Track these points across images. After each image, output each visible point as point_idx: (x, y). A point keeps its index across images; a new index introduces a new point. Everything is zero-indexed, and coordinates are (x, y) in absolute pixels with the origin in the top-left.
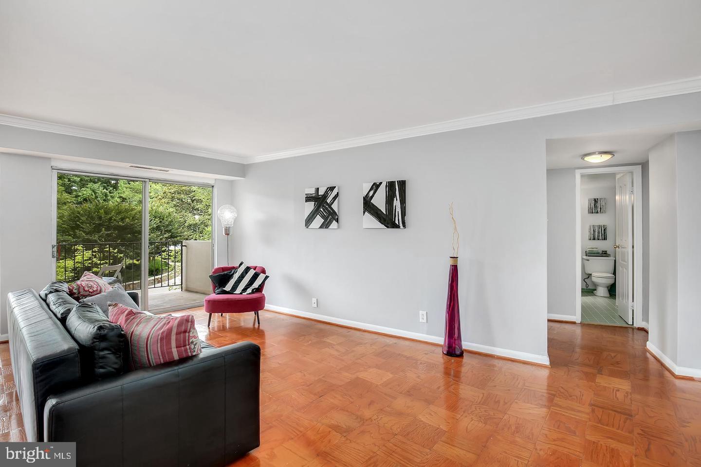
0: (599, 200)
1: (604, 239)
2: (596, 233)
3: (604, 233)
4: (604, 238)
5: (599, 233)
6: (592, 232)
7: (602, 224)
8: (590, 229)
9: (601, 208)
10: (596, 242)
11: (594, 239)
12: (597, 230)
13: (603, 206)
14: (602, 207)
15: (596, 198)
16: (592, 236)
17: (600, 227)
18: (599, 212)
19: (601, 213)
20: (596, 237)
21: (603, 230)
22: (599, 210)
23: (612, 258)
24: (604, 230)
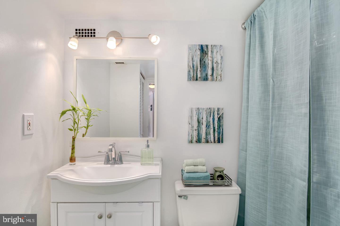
0: (209, 47)
1: (219, 142)
2: (204, 127)
3: (219, 126)
4: (219, 139)
5: (208, 126)
6: (195, 124)
7: (215, 105)
8: (191, 117)
9: (213, 69)
10: (203, 146)
11: (199, 141)
12: (205, 119)
13: (217, 62)
14: (215, 65)
15: (204, 44)
16: (195, 133)
17: (210, 112)
18: (209, 77)
19: (213, 80)
20: (204, 136)
21: (216, 119)
22: (210, 73)
23: (235, 189)
24: (219, 118)
